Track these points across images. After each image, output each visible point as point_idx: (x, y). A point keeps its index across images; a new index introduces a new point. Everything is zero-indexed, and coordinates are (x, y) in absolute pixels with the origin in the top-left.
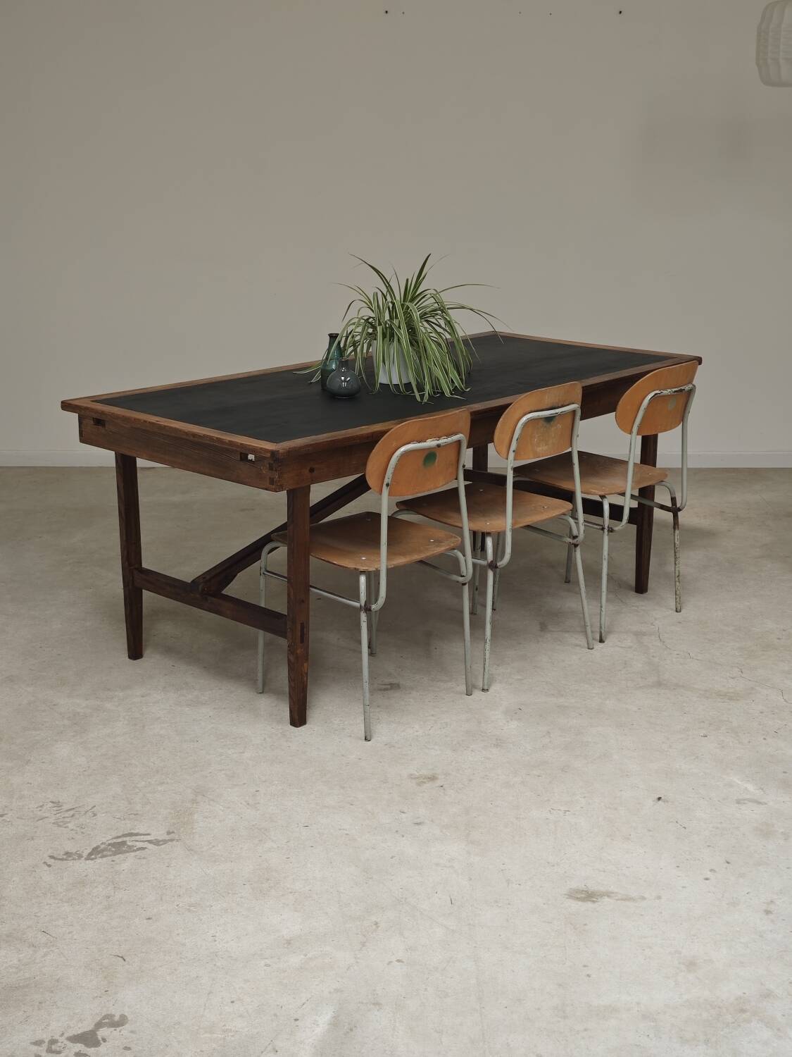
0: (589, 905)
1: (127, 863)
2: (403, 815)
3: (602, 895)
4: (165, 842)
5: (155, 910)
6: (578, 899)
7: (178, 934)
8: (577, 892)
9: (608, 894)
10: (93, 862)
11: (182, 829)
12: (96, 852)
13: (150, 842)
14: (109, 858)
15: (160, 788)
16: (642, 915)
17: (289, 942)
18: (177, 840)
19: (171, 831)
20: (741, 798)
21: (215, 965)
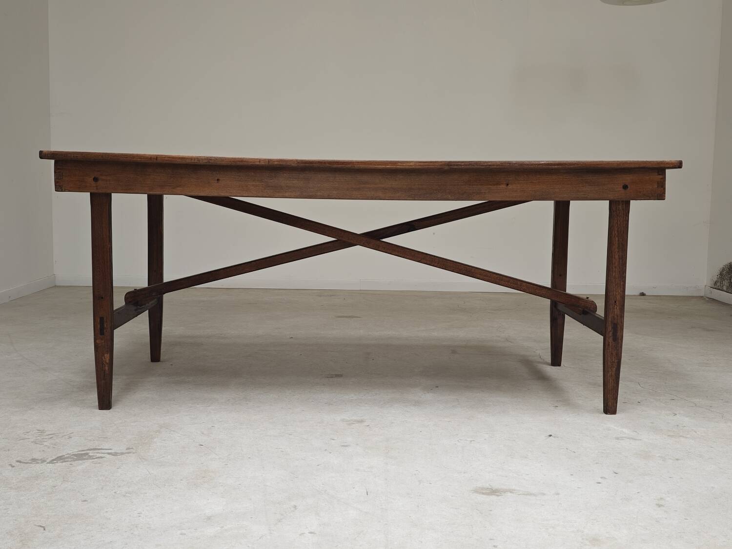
0: (494, 498)
1: (81, 466)
2: (332, 441)
3: (505, 491)
4: (122, 454)
5: (93, 496)
6: (483, 493)
7: (107, 512)
8: (482, 489)
9: (511, 491)
10: (53, 464)
11: (140, 447)
12: (61, 459)
13: (109, 454)
14: (69, 463)
15: (132, 424)
16: (543, 505)
17: (209, 518)
18: (134, 453)
19: (131, 447)
20: (618, 436)
21: (132, 533)
